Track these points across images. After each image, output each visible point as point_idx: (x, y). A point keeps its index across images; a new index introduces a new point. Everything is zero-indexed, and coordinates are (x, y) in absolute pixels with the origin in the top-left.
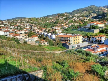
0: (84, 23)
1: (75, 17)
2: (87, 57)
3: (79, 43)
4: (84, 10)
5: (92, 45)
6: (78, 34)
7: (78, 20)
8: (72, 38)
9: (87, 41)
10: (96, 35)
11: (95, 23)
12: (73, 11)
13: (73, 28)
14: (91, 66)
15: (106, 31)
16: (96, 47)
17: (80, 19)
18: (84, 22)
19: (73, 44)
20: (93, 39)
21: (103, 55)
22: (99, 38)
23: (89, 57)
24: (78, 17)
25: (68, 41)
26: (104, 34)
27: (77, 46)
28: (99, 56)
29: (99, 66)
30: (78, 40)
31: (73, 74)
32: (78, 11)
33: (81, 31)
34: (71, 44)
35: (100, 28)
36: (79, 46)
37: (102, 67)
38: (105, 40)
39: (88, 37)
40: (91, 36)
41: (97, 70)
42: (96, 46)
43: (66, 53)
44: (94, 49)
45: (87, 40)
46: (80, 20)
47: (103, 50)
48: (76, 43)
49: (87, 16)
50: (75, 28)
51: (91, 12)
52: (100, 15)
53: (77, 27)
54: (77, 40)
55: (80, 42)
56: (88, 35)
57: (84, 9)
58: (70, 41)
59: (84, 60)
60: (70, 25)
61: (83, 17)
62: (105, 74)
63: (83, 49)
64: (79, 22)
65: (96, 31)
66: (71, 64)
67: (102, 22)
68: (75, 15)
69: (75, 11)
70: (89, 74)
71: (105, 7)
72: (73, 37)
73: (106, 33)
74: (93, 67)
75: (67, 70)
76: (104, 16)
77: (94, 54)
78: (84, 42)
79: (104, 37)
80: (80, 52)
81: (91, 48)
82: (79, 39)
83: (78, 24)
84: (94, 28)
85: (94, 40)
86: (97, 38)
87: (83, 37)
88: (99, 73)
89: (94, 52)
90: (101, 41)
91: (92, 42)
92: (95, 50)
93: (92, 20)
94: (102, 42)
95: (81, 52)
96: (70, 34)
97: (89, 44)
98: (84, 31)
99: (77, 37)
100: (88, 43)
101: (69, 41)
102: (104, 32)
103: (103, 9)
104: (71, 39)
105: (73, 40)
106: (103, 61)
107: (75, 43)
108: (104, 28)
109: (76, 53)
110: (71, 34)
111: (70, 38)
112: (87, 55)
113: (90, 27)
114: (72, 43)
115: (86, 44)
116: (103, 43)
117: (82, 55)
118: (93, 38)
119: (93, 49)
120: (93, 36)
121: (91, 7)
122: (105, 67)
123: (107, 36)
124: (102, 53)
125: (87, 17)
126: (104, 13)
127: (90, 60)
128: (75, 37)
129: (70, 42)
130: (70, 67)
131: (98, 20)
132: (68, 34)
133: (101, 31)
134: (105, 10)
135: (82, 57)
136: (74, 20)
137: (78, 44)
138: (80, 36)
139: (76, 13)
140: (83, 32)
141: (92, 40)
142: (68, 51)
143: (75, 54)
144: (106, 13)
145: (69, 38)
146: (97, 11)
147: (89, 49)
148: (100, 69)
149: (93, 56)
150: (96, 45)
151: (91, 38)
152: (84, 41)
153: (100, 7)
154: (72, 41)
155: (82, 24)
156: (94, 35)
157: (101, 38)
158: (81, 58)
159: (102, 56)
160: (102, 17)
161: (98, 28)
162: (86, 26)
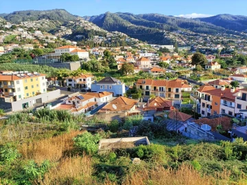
0: (45, 47)
1: (21, 30)
2: (61, 123)
3: (38, 94)
4: (43, 17)
5: (70, 96)
6: (35, 73)
7: (31, 37)
8: (18, 83)
9: (57, 88)
10: (75, 75)
11: (71, 50)
12: (14, 13)
13: (19, 56)
14: (71, 141)
15: (92, 66)
16: (77, 100)
17: (35, 37)
18: (46, 45)
19: (22, 97)
20: (70, 83)
21: (91, 114)
22: (81, 80)
23: (65, 123)
24: (30, 30)
25: (6, 90)
26: (90, 73)
27: (34, 102)
28: (85, 116)
29: (88, 135)
30: (35, 86)
31: (34, 171)
32: (29, 14)
33: (41, 64)
34: (17, 98)
35: (81, 59)
36: (39, 101)
37: (92, 137)
38: (93, 84)
39: (60, 78)
40: (65, 76)
41: (84, 144)
42: (78, 98)
43: (6, 123)
44: (74, 103)
45: (57, 85)
46: (37, 38)
47: (91, 103)
48: (31, 95)
49: (52, 32)
50: (25, 56)
51: (60, 23)
52: (78, 33)
53: (31, 55)
54: (32, 87)
55: (42, 91)
56: (59, 75)
57: (44, 13)
58: (13, 90)
59: (55, 131)
60: (10, 48)
61: (42, 31)
62: (100, 147)
63: (51, 108)
64: (35, 43)
65: (75, 66)
66: (26, 149)
67: (84, 48)
68: (22, 25)
69: (19, 13)
70: (72, 156)
71: (86, 18)
72: (21, 81)
73: (92, 70)
74: (77, 141)
75: (14, 166)
76: (87, 37)
77: (75, 113)
78: (51, 90)
79: (90, 79)
80: (44, 114)
81: (67, 102)
82: (38, 85)
83: (32, 48)
84: (69, 59)
85: (73, 86)
86: (78, 81)
87: (49, 79)
88: (89, 150)
89: (74, 110)
90: (85, 86)
91: (69, 89)
92: (77, 105)
93: (63, 41)
94: (87, 89)
95: (47, 113)
96: (11, 72)
97: (63, 95)
98: (49, 65)
99: (32, 80)
100: (61, 93)
101: (10, 91)
102: (90, 68)
103: (83, 21)
104: (16, 86)
105: (22, 89)
106: (92, 124)
107: (28, 95)
108: (89, 60)
109: (35, 118)
110: (16, 73)
111: (12, 82)
112: (60, 119)
113: (62, 57)
114: (20, 97)
115: (57, 94)
116: (89, 91)
117: (50, 120)
118: (70, 80)
119: (72, 103)
120: (70, 77)
121: (58, 12)
122: (98, 135)
123: (94, 75)
124: (90, 109)
125: (53, 34)
126: (85, 30)
127: (69, 129)
128: (29, 79)
129: (15, 94)
130: (22, 156)
131: (75, 43)
132: (4, 73)
133: (84, 67)
134: (86, 25)
135: (50, 125)
136: (20, 35)
137: (38, 97)
138: (40, 78)
139: (23, 20)
140: (47, 68)
141: (68, 85)
142: (11, 117)
143: (30, 120)
144: (89, 31)
145: (9, 84)
146: (72, 24)
147: (65, 104)
148: (88, 141)
149: (74, 118)
150: (78, 94)
151: (65, 81)
152: (50, 88)
153: (77, 16)
154: (19, 89)
155: (41, 48)
156: (71, 74)
157: (84, 80)
158: (49, 128)
159: (89, 115)
160: (83, 38)
161: (78, 60)
162: (52, 55)
